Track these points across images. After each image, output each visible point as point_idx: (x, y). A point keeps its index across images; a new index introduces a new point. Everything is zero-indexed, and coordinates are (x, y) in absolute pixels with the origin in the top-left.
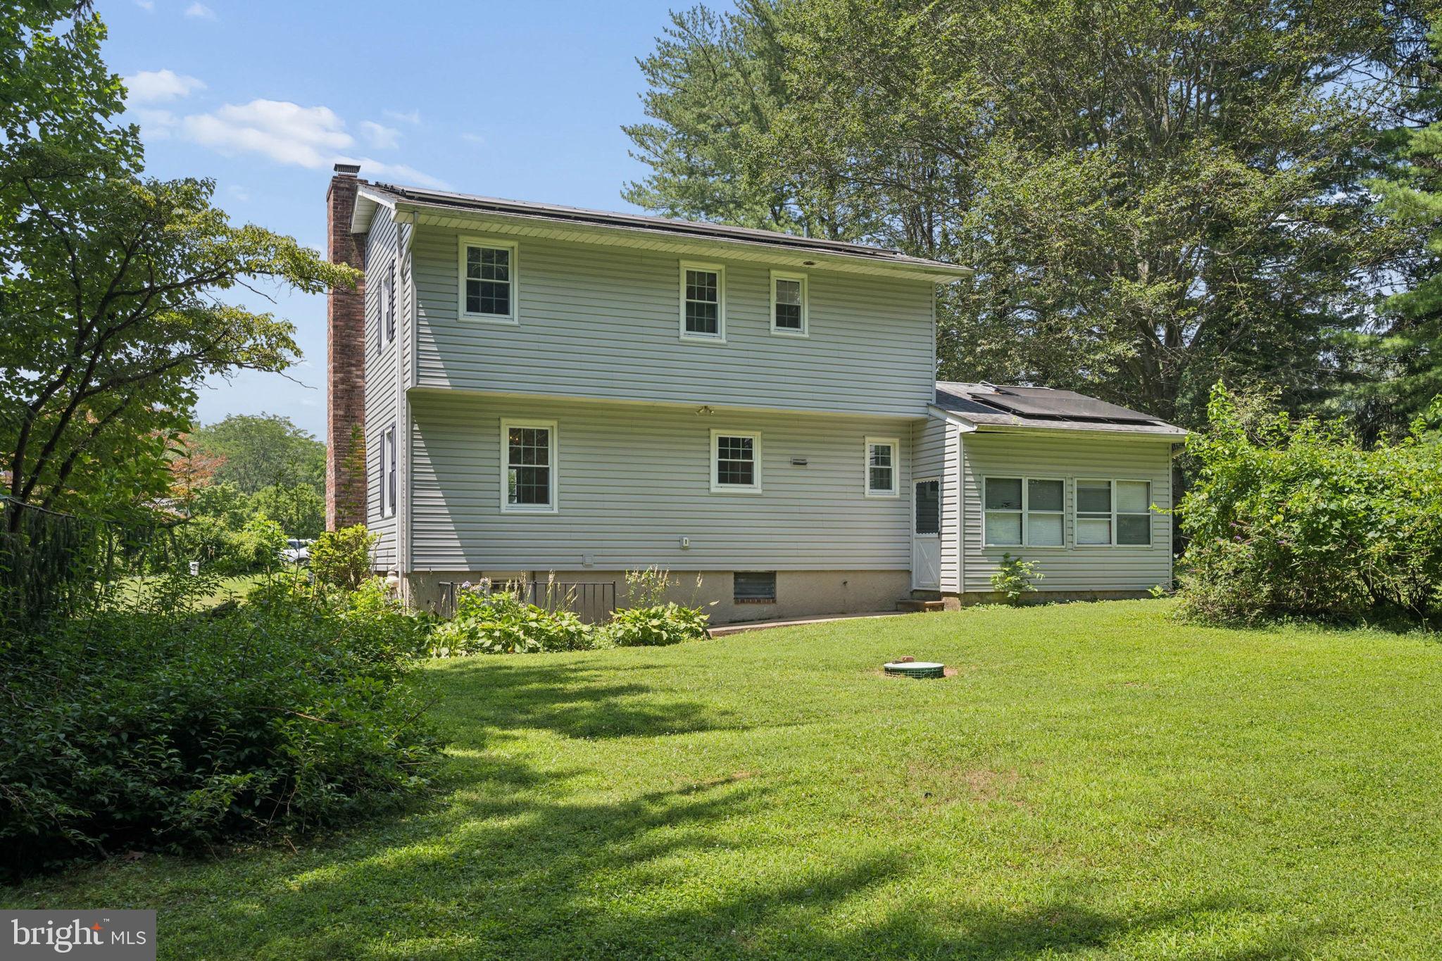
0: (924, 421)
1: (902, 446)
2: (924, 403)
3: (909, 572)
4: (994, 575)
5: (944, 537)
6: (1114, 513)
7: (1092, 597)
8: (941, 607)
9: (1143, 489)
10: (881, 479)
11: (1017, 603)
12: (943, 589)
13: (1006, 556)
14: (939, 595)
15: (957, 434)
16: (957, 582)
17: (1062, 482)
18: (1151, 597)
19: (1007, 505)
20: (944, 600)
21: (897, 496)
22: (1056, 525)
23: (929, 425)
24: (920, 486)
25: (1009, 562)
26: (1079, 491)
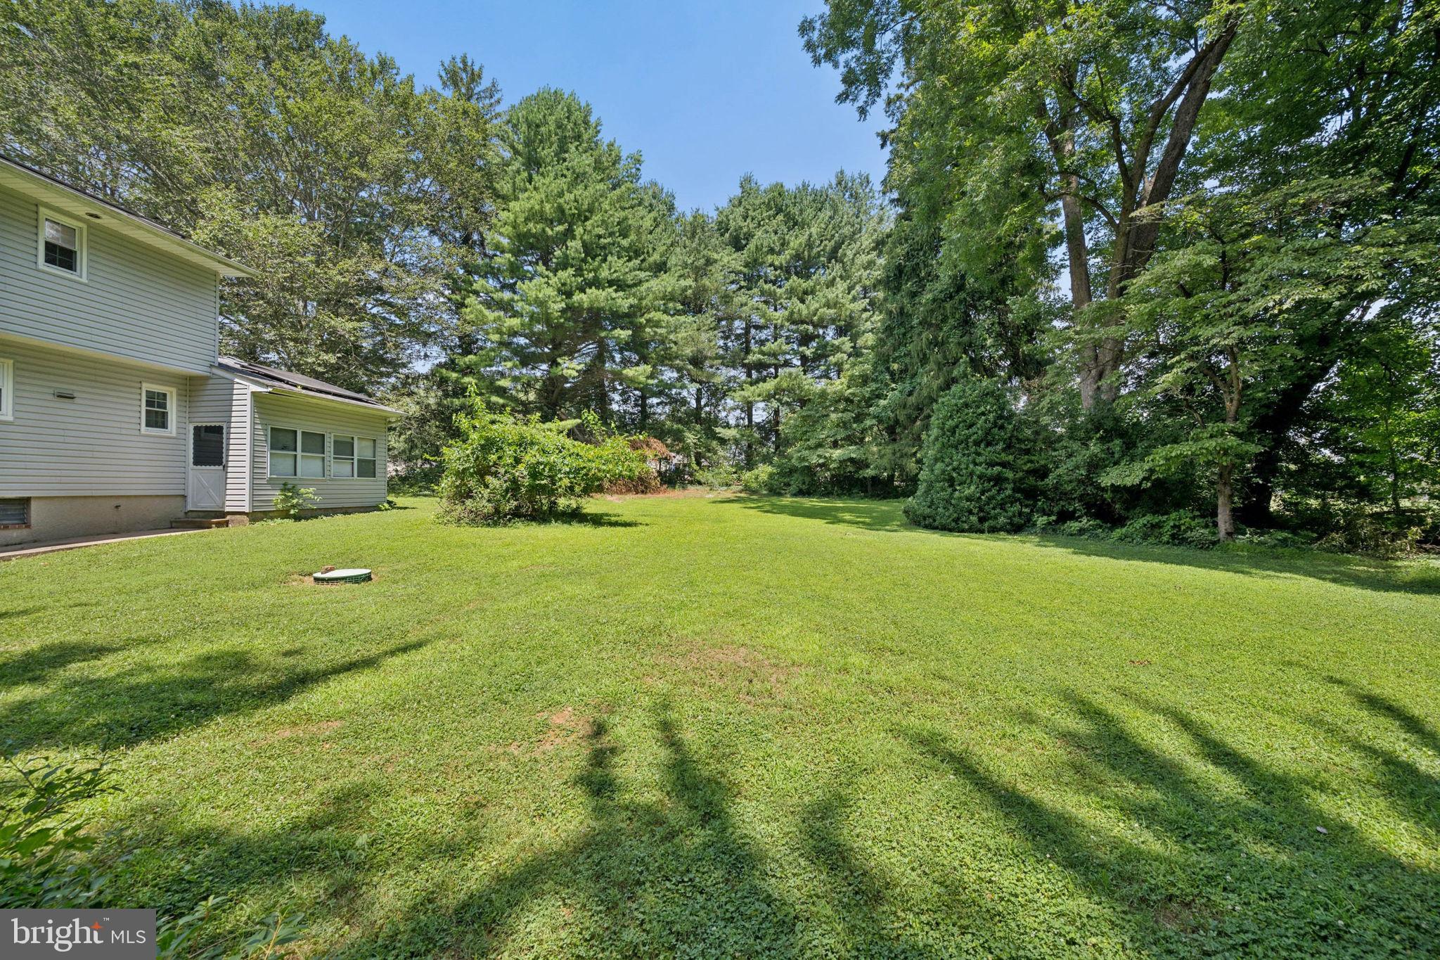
0: (207, 378)
1: (178, 395)
2: (208, 364)
3: (184, 497)
4: (276, 498)
5: (230, 470)
6: (356, 457)
7: (346, 511)
8: (227, 523)
9: (371, 444)
10: (157, 419)
11: (297, 518)
12: (227, 509)
13: (285, 484)
14: (224, 514)
15: (249, 392)
16: (247, 503)
17: (323, 436)
18: (380, 510)
19: (284, 448)
20: (228, 518)
21: (174, 434)
22: (319, 463)
23: (211, 381)
24: (196, 428)
25: (289, 489)
26: (335, 442)
